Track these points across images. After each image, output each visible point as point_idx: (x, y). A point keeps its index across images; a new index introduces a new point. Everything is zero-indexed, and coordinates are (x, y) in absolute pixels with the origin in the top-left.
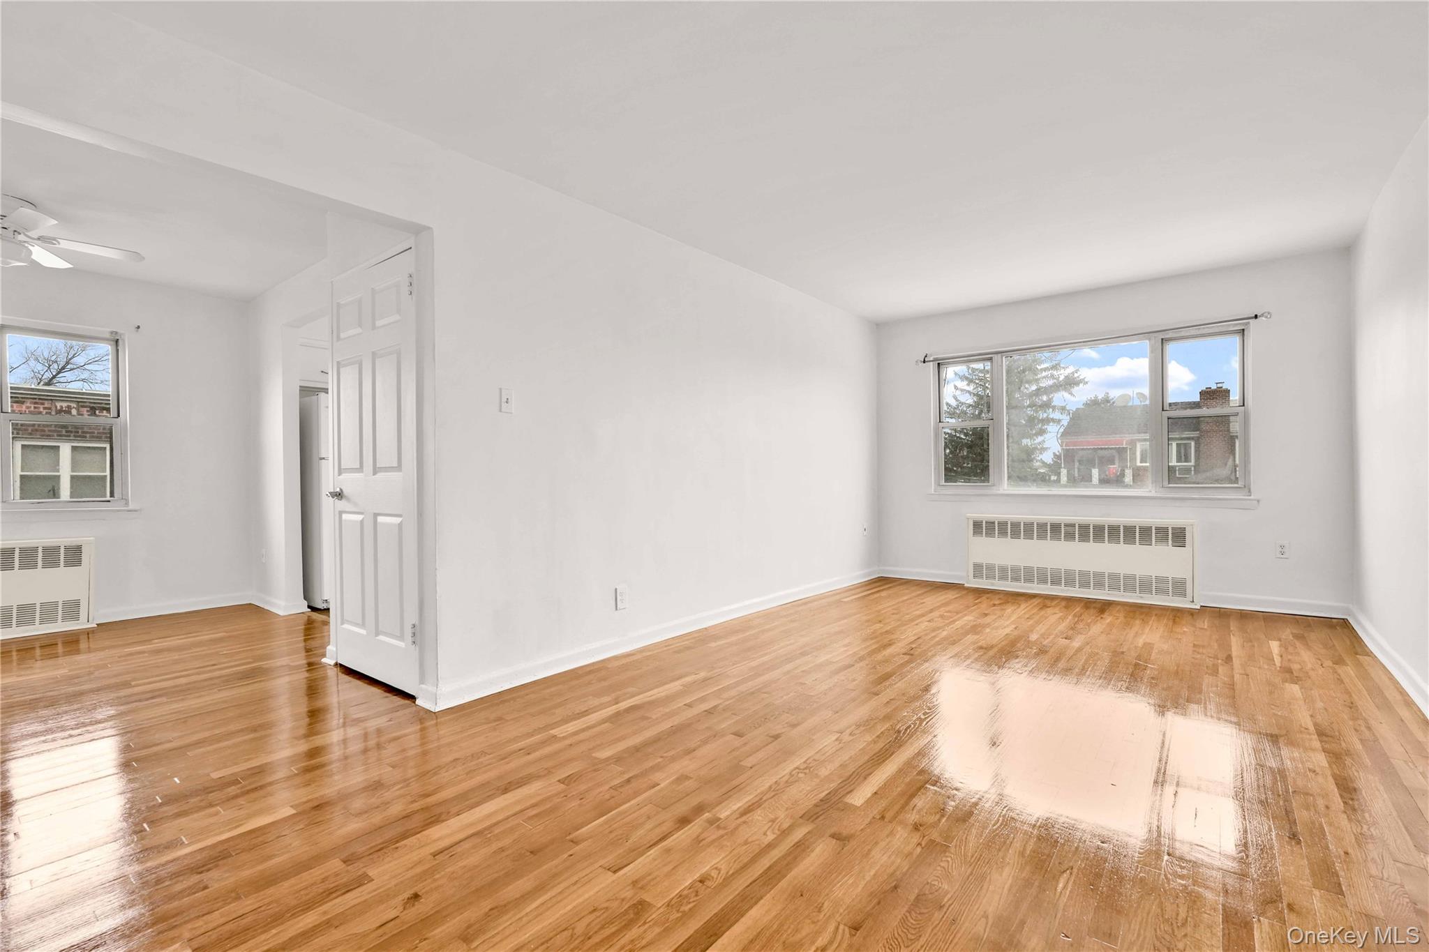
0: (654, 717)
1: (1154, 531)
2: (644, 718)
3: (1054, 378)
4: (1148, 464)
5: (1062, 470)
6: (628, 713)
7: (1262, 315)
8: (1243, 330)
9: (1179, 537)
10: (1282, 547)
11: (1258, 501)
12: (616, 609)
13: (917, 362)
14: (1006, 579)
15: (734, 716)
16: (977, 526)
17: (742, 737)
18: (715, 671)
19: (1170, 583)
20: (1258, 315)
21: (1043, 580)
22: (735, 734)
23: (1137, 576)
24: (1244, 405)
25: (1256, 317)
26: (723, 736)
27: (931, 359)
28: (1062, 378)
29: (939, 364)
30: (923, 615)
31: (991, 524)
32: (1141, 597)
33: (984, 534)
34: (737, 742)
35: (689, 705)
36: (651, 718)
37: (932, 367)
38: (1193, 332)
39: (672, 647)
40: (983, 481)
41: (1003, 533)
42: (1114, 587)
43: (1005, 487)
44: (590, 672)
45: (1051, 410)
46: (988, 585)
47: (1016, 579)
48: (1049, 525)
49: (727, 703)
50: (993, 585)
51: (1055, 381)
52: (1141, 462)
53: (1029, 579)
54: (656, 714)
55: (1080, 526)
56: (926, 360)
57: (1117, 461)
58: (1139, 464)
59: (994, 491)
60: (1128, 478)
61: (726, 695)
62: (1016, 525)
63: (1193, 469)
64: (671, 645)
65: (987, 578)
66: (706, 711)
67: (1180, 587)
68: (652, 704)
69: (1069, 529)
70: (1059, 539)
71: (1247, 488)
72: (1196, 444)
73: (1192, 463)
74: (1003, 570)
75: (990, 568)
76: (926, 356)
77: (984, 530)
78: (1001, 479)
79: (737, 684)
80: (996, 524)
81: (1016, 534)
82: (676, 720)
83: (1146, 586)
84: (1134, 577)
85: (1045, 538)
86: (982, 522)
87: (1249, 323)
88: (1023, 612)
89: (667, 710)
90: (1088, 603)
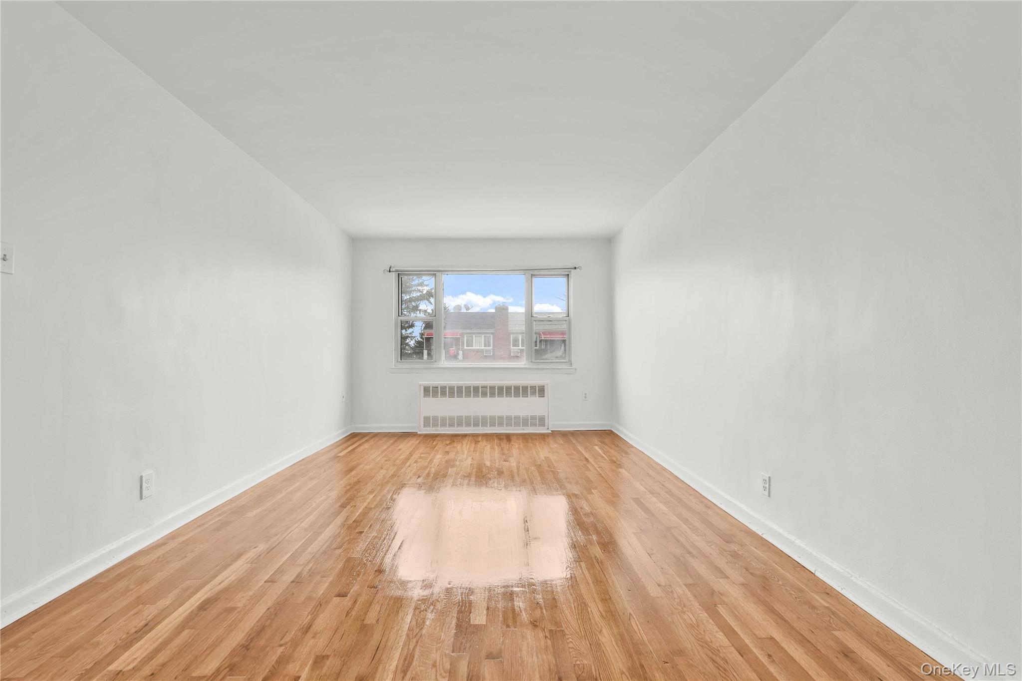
0: (240, 605)
1: (529, 388)
2: (231, 610)
3: (420, 292)
4: (524, 348)
5: (424, 351)
6: (205, 610)
7: (578, 268)
8: (568, 275)
9: (541, 391)
10: (585, 394)
11: (576, 369)
12: (141, 498)
13: (384, 270)
14: (445, 426)
15: (325, 579)
16: (426, 390)
17: (346, 596)
18: (273, 540)
19: (538, 419)
20: (577, 267)
21: (468, 424)
22: (339, 595)
23: (521, 417)
24: (568, 316)
25: (575, 268)
26: (328, 602)
27: (394, 270)
28: (425, 292)
29: (399, 274)
30: (407, 459)
31: (435, 388)
32: (523, 429)
33: (431, 396)
34: (346, 602)
35: (271, 581)
36: (237, 608)
37: (394, 275)
38: (546, 272)
39: (207, 526)
40: (419, 358)
41: (443, 394)
42: (509, 424)
43: (444, 362)
44: (120, 577)
45: (418, 312)
46: (434, 431)
47: (452, 425)
48: (472, 387)
49: (308, 568)
50: (436, 430)
51: (421, 293)
52: (467, 347)
53: (460, 425)
54: (241, 600)
55: (490, 387)
56: (391, 270)
57: (454, 346)
58: (465, 348)
59: (436, 365)
60: (460, 357)
61: (302, 560)
62: (451, 389)
63: (492, 351)
64: (204, 524)
65: (433, 426)
66: (293, 582)
67: (542, 421)
68: (227, 592)
69: (484, 389)
70: (478, 397)
71: (570, 363)
72: (493, 336)
73: (491, 348)
74: (444, 420)
75: (435, 419)
76: (390, 268)
77: (431, 393)
78: (440, 358)
79: (304, 548)
80: (439, 388)
81: (452, 395)
82: (268, 602)
83: (525, 422)
84: (519, 417)
85: (470, 396)
86: (430, 387)
87: (570, 271)
88: (468, 447)
89: (251, 593)
90: (499, 436)
